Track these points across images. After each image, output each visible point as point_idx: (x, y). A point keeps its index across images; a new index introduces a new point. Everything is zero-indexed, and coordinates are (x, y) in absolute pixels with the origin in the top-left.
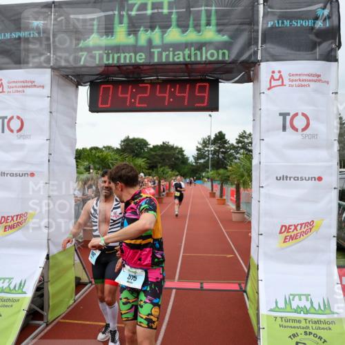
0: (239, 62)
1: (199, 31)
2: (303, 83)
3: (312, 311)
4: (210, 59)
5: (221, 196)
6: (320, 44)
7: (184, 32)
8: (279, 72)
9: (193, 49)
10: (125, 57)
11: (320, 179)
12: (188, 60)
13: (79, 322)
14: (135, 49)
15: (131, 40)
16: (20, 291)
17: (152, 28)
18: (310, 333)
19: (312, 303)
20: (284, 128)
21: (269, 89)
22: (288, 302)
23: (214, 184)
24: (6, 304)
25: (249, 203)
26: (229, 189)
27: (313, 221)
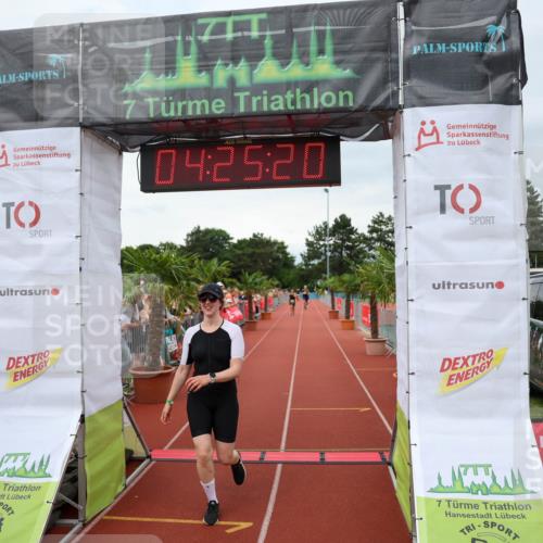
0: (370, 108)
1: (307, 64)
2: (469, 139)
3: (496, 489)
4: (325, 105)
5: (348, 317)
6: (493, 78)
7: (283, 65)
8: (433, 122)
9: (298, 91)
10: (195, 106)
11: (500, 285)
12: (291, 107)
13: (134, 519)
14: (210, 93)
15: (202, 80)
16: (41, 474)
17: (235, 60)
18: (493, 524)
19: (494, 478)
20: (443, 209)
21: (417, 149)
22: (457, 477)
23: (336, 298)
24: (20, 493)
25: (392, 326)
26: (360, 305)
27: (492, 351)
